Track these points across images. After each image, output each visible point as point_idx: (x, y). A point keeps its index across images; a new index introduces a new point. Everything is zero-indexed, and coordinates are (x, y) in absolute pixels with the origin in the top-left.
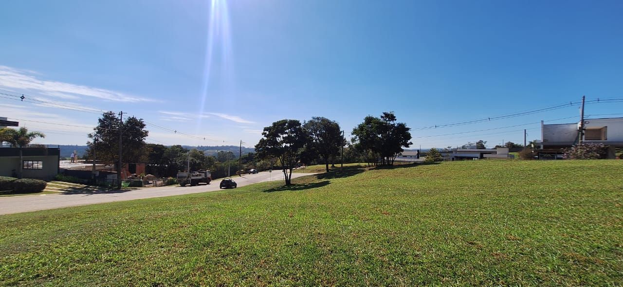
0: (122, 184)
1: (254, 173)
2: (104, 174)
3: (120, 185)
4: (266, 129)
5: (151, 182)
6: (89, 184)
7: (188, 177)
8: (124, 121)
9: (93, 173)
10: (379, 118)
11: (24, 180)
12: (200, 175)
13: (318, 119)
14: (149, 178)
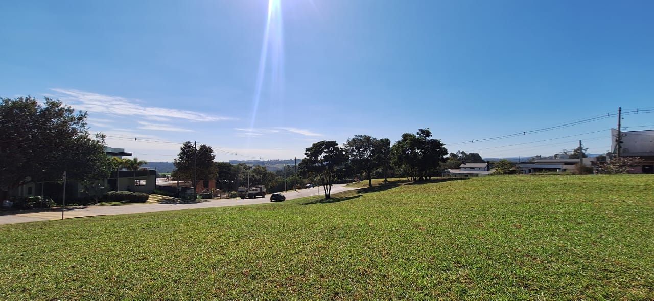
0: (197, 197)
1: (310, 187)
2: (185, 189)
3: (195, 198)
4: (307, 150)
5: (219, 195)
6: (175, 196)
7: (246, 191)
8: (198, 149)
9: (177, 188)
10: (416, 134)
11: (136, 193)
12: (256, 190)
13: (360, 136)
14: (217, 192)
